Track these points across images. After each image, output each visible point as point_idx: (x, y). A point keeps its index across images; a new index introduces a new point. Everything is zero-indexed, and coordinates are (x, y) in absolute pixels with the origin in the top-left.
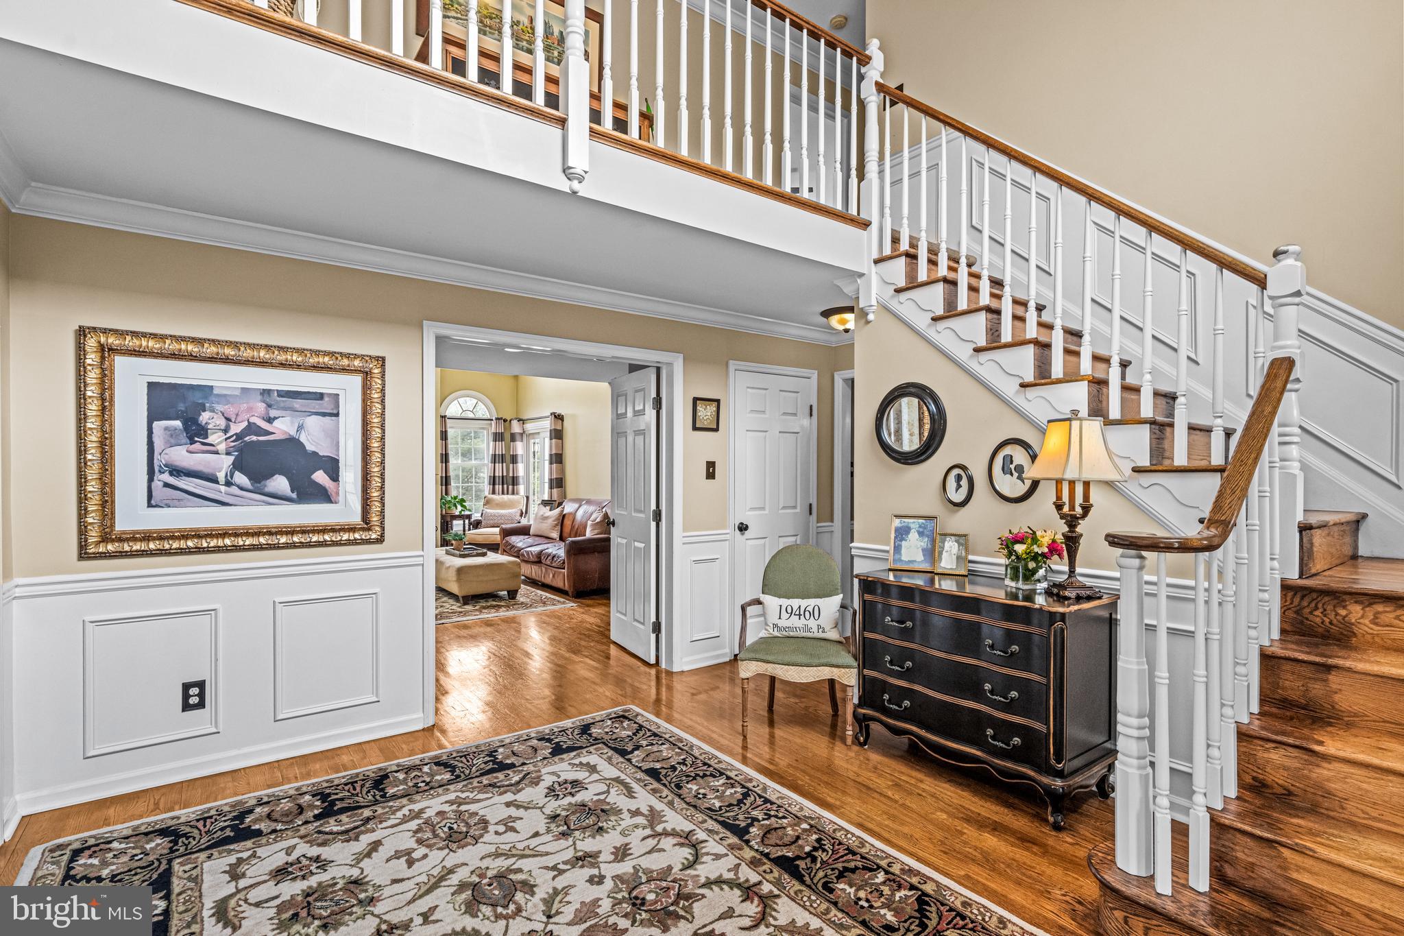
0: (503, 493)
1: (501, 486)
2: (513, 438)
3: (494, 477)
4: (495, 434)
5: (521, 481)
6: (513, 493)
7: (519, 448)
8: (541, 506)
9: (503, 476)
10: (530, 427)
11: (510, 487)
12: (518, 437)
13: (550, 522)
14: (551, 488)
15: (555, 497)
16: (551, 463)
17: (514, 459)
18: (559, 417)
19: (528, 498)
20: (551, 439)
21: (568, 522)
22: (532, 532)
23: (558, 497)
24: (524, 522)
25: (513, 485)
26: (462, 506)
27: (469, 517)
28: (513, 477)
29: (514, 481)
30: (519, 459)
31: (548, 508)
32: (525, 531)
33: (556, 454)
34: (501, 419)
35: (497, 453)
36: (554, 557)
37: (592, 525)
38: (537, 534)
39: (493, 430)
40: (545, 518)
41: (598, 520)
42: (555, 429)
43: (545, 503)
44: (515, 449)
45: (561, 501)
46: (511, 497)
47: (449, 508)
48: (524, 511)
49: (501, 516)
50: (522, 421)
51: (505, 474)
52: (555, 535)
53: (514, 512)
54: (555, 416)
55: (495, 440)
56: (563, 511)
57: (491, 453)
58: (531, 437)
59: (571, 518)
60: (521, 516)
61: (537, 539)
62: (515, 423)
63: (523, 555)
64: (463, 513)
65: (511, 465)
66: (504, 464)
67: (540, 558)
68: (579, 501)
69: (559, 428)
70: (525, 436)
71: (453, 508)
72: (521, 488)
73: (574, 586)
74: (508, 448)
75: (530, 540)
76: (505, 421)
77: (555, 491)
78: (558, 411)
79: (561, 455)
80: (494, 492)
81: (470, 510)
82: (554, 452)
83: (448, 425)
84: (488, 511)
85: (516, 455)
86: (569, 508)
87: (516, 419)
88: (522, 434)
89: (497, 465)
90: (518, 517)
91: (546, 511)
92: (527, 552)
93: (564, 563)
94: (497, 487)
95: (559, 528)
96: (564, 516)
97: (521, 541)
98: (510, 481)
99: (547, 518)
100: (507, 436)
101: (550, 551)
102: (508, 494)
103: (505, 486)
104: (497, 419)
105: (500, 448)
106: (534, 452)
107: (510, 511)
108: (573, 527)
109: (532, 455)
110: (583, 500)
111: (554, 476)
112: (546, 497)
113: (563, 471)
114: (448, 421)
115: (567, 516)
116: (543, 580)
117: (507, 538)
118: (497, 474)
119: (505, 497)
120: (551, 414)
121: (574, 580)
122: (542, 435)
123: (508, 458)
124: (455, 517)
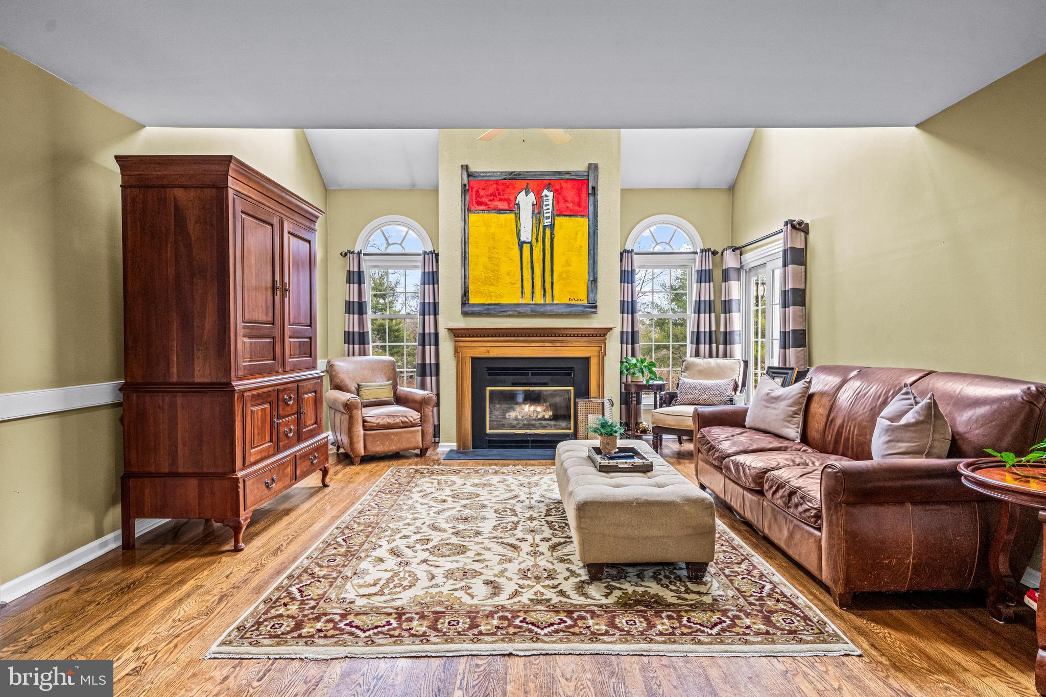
0: (711, 356)
1: (707, 346)
2: (726, 277)
3: (698, 333)
4: (700, 272)
5: (736, 338)
6: (725, 356)
7: (735, 289)
8: (767, 377)
9: (710, 332)
10: (751, 258)
11: (721, 347)
12: (733, 274)
13: (783, 407)
14: (784, 346)
15: (792, 362)
16: (785, 305)
17: (727, 307)
18: (800, 227)
19: (746, 363)
20: (785, 265)
21: (818, 410)
22: (748, 422)
23: (797, 363)
24: (740, 402)
25: (725, 344)
26: (651, 372)
27: (660, 388)
28: (725, 333)
29: (727, 338)
30: (734, 306)
31: (779, 380)
32: (735, 420)
33: (794, 290)
34: (709, 250)
35: (702, 299)
36: (792, 493)
37: (889, 430)
38: (758, 425)
39: (697, 267)
40: (773, 400)
41: (909, 418)
42: (792, 248)
43: (773, 372)
44: (728, 291)
45: (802, 368)
46: (721, 361)
47: (634, 374)
48: (740, 384)
49: (705, 389)
50: (739, 250)
51: (713, 329)
52: (793, 431)
53: (724, 382)
54: (793, 227)
55: (700, 281)
56: (808, 388)
57: (694, 299)
58: (753, 272)
59: (826, 401)
60: (735, 389)
61: (758, 436)
62: (728, 254)
63: (728, 468)
64: (651, 382)
65: (722, 316)
66: (713, 315)
67: (761, 484)
68: (843, 372)
69: (800, 245)
70: (743, 274)
71: (638, 374)
72: (737, 349)
73: (848, 581)
74: (718, 291)
75: (744, 439)
76: (715, 253)
77: (792, 352)
78: (797, 218)
79: (803, 291)
80: (697, 354)
81: (661, 379)
82: (790, 286)
83: (636, 264)
84: (686, 380)
85: (730, 301)
86: (820, 382)
87: (729, 248)
88: (738, 270)
89: (702, 315)
90: (730, 392)
91: (774, 386)
92: (737, 465)
93: (818, 517)
94: (702, 346)
95: (800, 419)
96: (810, 398)
97: (727, 439)
98: (721, 339)
99: (777, 399)
100: (717, 275)
101: (783, 474)
102: (717, 356)
103: (714, 346)
104: (702, 251)
105: (707, 292)
106: (757, 297)
107: (718, 382)
108: (829, 421)
109: (753, 301)
110: (850, 369)
111: (791, 327)
112: (775, 362)
113: (806, 318)
114: (635, 257)
115: (816, 399)
116: (766, 531)
117: (705, 430)
118: (702, 329)
119: (713, 361)
120: (786, 223)
121: (848, 566)
122: (769, 266)
123: (719, 306)
124: (641, 388)
